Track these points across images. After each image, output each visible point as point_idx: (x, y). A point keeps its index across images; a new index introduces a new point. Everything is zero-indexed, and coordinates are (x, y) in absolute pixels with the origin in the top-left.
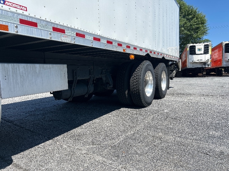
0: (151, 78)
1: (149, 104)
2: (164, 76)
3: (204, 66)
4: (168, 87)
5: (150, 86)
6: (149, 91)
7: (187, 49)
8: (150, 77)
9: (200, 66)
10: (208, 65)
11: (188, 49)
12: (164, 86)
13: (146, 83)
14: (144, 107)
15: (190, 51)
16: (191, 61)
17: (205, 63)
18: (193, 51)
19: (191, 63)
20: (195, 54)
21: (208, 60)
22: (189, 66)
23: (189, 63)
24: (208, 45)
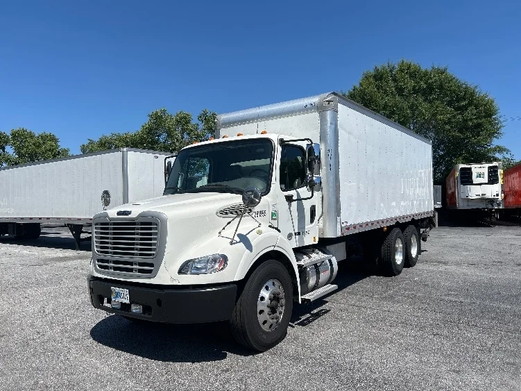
0: (401, 245)
1: (399, 272)
2: (414, 240)
3: (490, 207)
4: (419, 251)
5: (399, 254)
6: (399, 258)
7: (454, 174)
8: (399, 245)
9: (481, 206)
10: (499, 205)
11: (457, 174)
12: (414, 252)
13: (395, 250)
14: (395, 275)
15: (461, 178)
16: (463, 196)
17: (492, 201)
18: (467, 178)
19: (463, 199)
20: (471, 183)
21: (497, 195)
22: (461, 205)
23: (460, 199)
24: (496, 167)
